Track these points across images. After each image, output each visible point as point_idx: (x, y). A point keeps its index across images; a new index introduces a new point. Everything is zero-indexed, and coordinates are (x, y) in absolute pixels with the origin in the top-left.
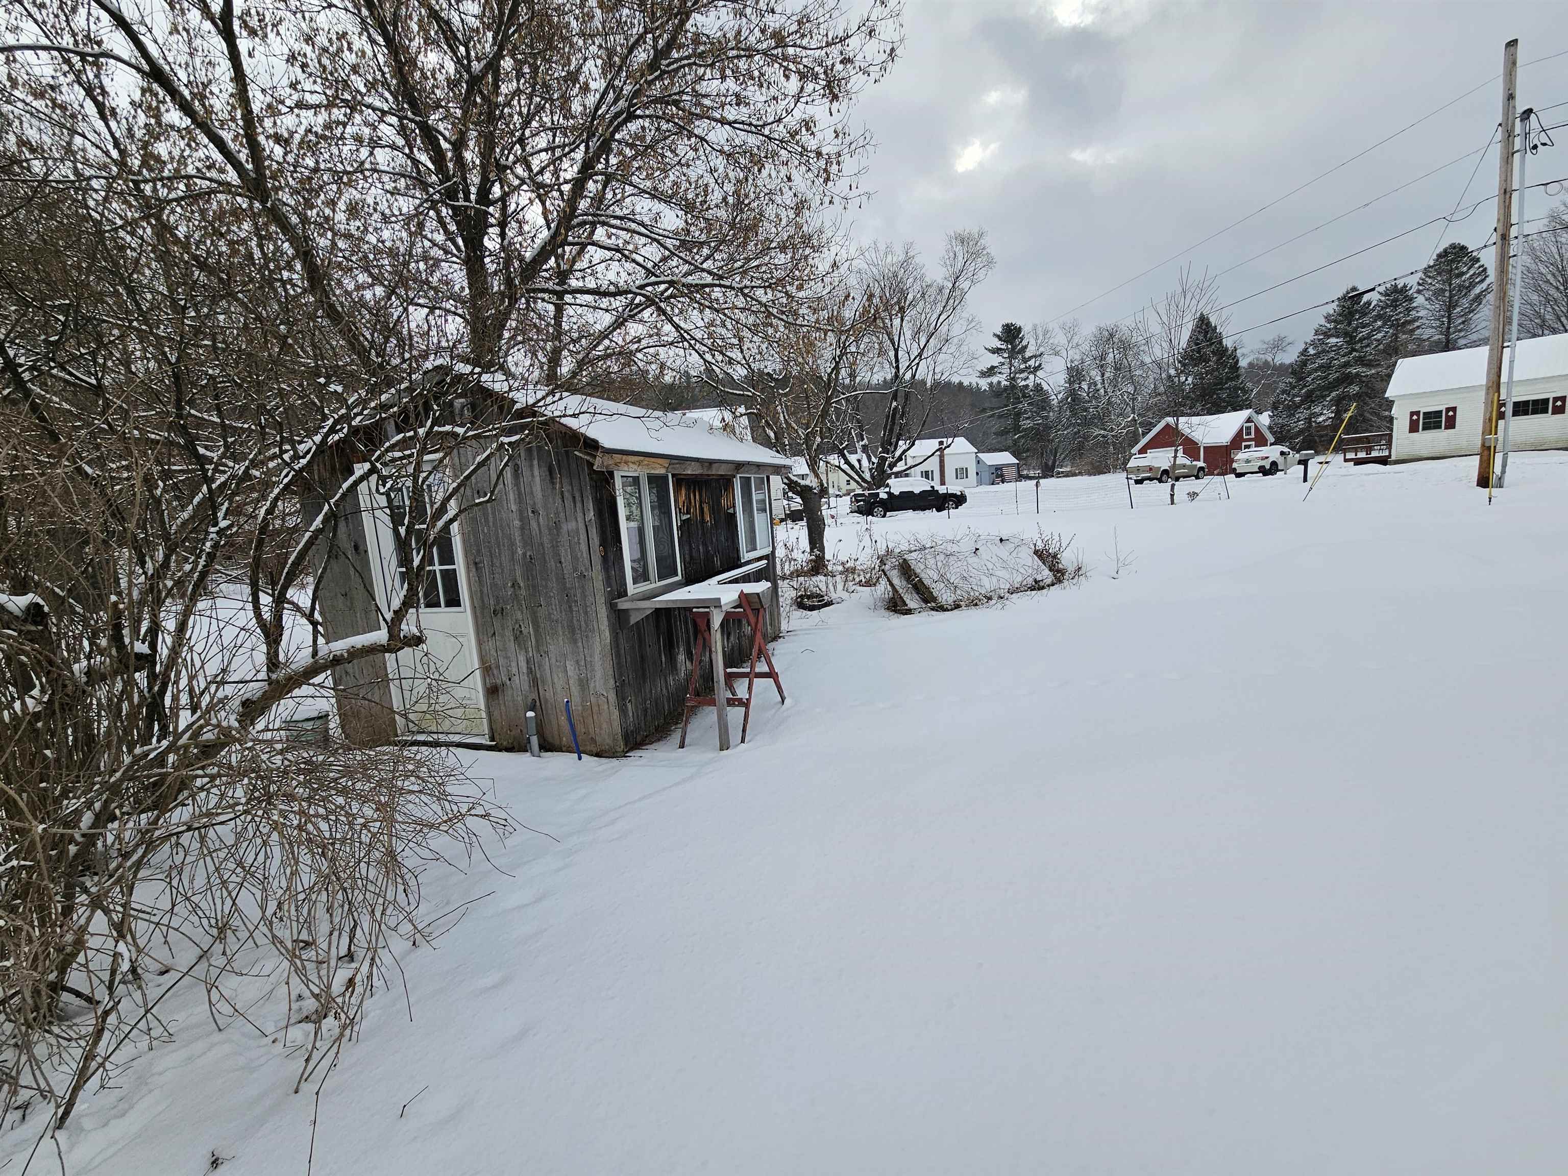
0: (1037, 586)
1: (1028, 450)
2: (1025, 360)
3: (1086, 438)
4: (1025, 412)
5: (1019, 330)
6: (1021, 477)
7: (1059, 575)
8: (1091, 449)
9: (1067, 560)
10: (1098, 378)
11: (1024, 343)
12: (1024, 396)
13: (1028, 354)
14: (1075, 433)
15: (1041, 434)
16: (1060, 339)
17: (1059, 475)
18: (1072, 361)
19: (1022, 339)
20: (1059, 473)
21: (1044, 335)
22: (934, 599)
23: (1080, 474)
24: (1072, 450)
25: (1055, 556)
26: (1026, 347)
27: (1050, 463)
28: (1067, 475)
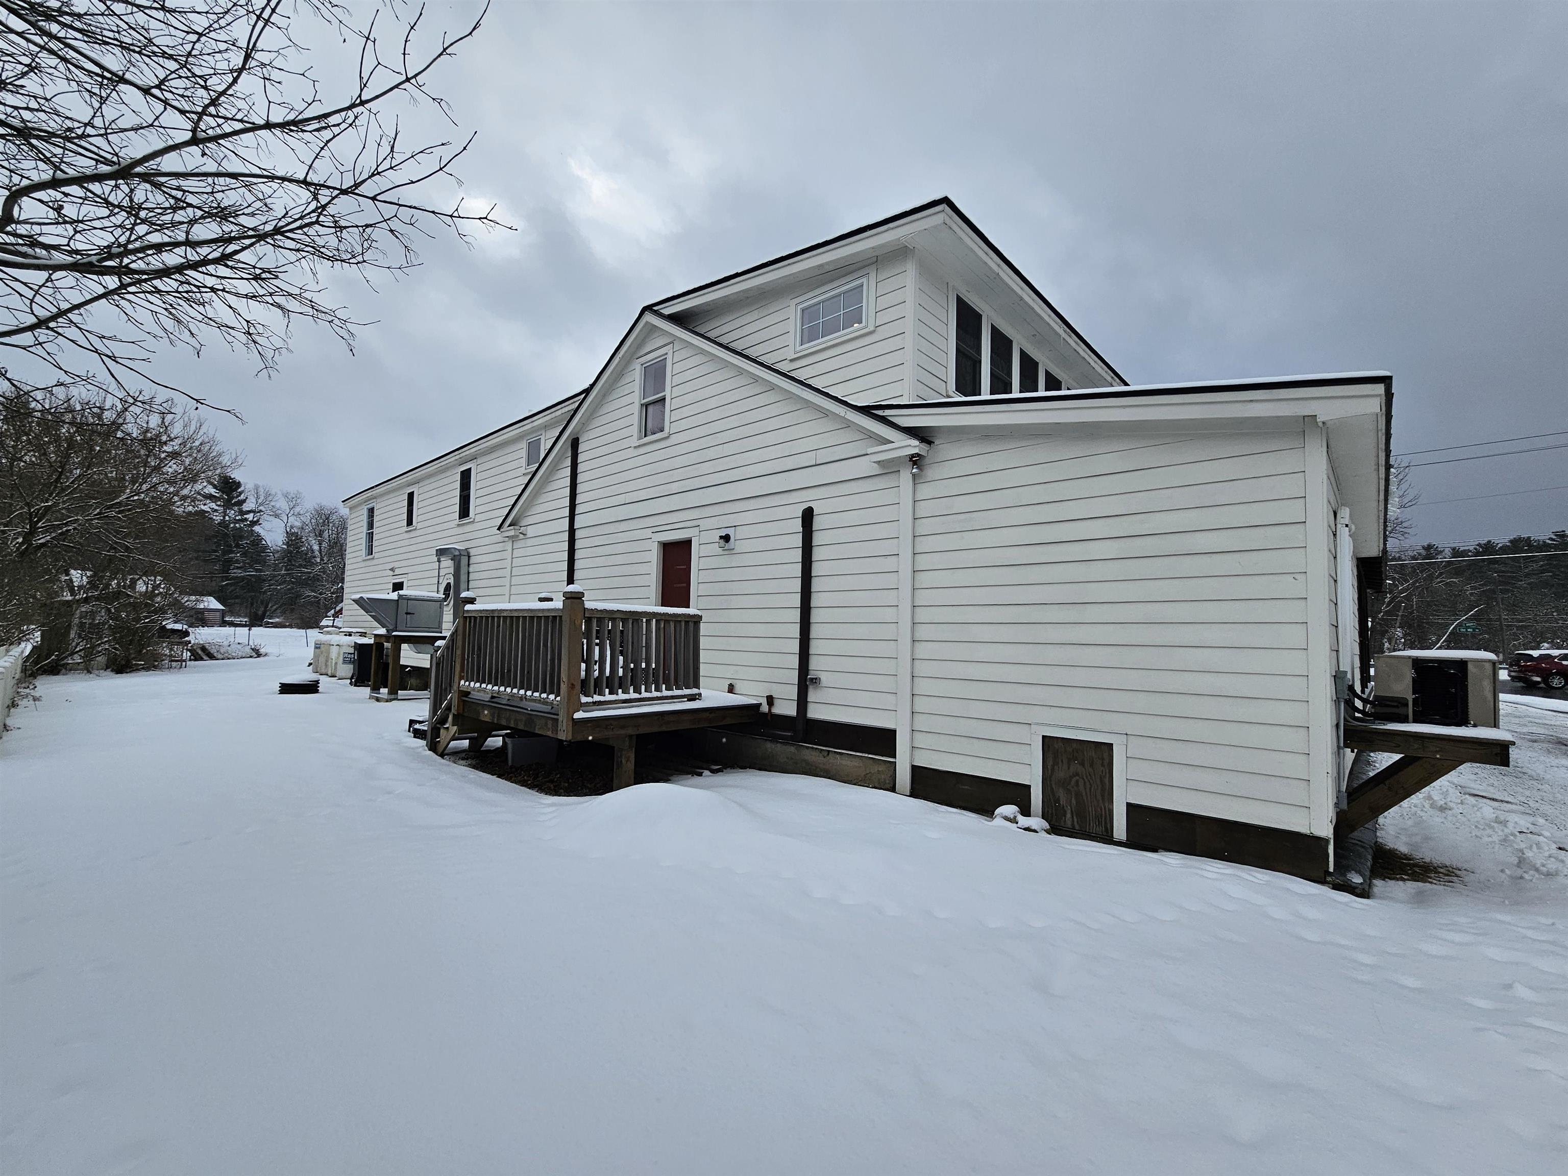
0: (251, 657)
1: (237, 597)
2: (242, 513)
3: (298, 596)
4: (237, 561)
5: (239, 485)
6: (224, 623)
7: (259, 655)
8: (302, 606)
9: (262, 651)
10: (316, 547)
11: (242, 497)
12: (238, 546)
13: (245, 507)
14: (289, 589)
15: (253, 585)
16: (282, 504)
17: (268, 625)
18: (292, 527)
19: (241, 493)
20: (268, 623)
21: (266, 498)
22: (215, 657)
23: (290, 626)
24: (283, 604)
25: (258, 650)
26: (244, 501)
27: (260, 613)
28: (276, 626)
